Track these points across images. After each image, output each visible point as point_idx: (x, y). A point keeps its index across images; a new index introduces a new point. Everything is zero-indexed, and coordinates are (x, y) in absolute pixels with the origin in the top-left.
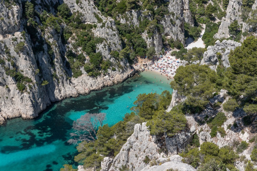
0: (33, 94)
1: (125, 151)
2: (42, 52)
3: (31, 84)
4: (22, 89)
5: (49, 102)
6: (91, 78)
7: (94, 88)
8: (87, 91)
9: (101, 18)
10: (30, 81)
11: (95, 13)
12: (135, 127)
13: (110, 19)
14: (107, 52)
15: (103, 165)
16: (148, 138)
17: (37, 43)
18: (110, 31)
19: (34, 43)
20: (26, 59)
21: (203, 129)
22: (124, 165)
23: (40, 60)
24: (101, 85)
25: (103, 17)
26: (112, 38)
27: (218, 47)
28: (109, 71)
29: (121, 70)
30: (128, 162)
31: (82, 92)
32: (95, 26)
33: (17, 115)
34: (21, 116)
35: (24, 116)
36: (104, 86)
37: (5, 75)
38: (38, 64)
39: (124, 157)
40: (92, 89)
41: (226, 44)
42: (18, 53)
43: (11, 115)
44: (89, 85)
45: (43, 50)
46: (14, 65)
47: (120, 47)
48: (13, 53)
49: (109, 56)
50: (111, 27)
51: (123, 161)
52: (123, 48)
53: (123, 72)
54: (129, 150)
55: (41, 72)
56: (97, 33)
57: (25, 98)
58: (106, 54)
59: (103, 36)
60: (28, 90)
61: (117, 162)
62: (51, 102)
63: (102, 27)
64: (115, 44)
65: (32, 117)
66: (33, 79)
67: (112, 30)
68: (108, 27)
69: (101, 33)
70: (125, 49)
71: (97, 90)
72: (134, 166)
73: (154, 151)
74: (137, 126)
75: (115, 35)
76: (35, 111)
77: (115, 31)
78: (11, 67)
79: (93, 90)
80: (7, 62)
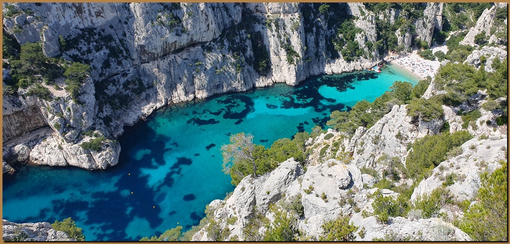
0: (298, 66)
1: (380, 125)
2: (311, 33)
3: (298, 58)
4: (290, 61)
5: (308, 75)
6: (345, 62)
7: (346, 70)
8: (340, 72)
9: (364, 12)
10: (298, 56)
11: (360, 7)
12: (394, 107)
13: (371, 13)
14: (363, 42)
15: (357, 133)
16: (404, 117)
17: (309, 25)
18: (369, 24)
19: (306, 25)
20: (298, 37)
21: (456, 120)
22: (377, 135)
23: (308, 39)
24: (353, 69)
25: (366, 12)
26: (370, 30)
27: (483, 52)
28: (362, 58)
29: (371, 59)
30: (381, 133)
31: (335, 72)
32: (358, 18)
33: (283, 81)
34: (285, 83)
35: (288, 83)
36: (354, 70)
37: (280, 48)
38: (306, 43)
39: (378, 129)
40: (344, 70)
41: (493, 50)
42: (293, 31)
43: (278, 80)
44: (342, 67)
45: (312, 32)
46: (288, 41)
47: (374, 39)
48: (288, 30)
49: (364, 45)
50: (372, 20)
51: (377, 132)
52: (377, 41)
53: (373, 61)
54: (384, 125)
55: (307, 50)
56: (358, 24)
57: (291, 69)
58: (362, 43)
59: (362, 28)
60: (295, 63)
61: (371, 132)
62: (310, 76)
63: (363, 20)
64: (371, 36)
65: (293, 85)
66: (300, 54)
67: (372, 23)
68: (369, 21)
69: (361, 24)
70: (379, 41)
71: (348, 72)
72: (386, 137)
73: (407, 130)
74: (396, 107)
75: (373, 28)
76: (297, 80)
77: (374, 24)
78: (285, 42)
79: (345, 72)
80: (283, 37)
